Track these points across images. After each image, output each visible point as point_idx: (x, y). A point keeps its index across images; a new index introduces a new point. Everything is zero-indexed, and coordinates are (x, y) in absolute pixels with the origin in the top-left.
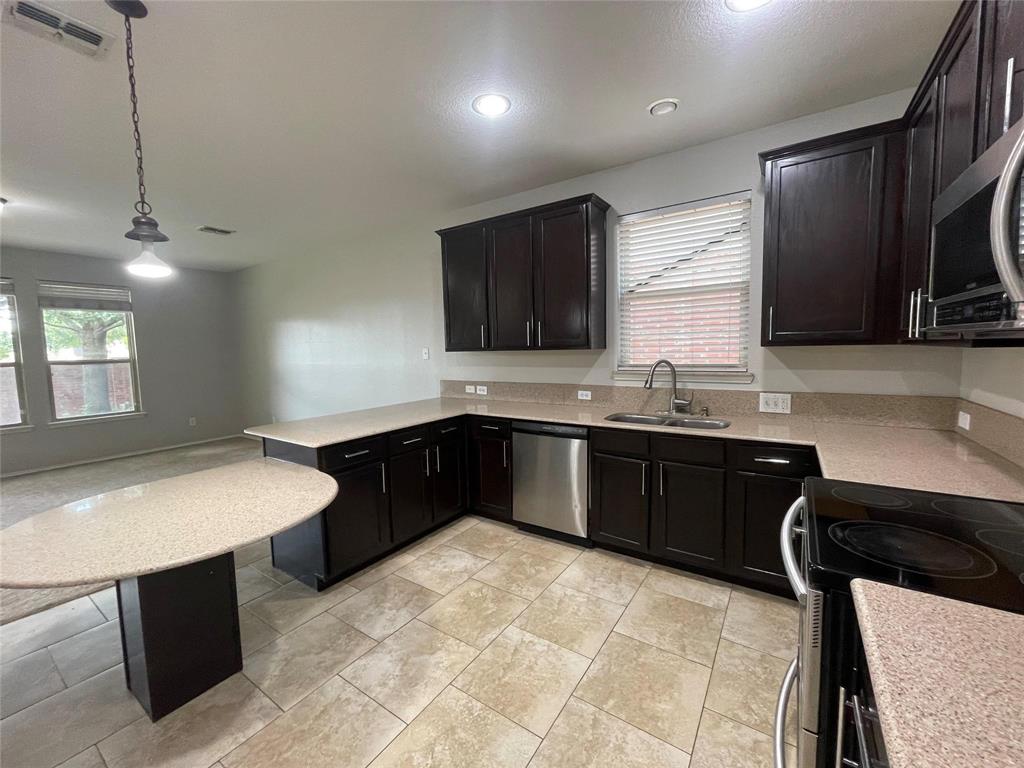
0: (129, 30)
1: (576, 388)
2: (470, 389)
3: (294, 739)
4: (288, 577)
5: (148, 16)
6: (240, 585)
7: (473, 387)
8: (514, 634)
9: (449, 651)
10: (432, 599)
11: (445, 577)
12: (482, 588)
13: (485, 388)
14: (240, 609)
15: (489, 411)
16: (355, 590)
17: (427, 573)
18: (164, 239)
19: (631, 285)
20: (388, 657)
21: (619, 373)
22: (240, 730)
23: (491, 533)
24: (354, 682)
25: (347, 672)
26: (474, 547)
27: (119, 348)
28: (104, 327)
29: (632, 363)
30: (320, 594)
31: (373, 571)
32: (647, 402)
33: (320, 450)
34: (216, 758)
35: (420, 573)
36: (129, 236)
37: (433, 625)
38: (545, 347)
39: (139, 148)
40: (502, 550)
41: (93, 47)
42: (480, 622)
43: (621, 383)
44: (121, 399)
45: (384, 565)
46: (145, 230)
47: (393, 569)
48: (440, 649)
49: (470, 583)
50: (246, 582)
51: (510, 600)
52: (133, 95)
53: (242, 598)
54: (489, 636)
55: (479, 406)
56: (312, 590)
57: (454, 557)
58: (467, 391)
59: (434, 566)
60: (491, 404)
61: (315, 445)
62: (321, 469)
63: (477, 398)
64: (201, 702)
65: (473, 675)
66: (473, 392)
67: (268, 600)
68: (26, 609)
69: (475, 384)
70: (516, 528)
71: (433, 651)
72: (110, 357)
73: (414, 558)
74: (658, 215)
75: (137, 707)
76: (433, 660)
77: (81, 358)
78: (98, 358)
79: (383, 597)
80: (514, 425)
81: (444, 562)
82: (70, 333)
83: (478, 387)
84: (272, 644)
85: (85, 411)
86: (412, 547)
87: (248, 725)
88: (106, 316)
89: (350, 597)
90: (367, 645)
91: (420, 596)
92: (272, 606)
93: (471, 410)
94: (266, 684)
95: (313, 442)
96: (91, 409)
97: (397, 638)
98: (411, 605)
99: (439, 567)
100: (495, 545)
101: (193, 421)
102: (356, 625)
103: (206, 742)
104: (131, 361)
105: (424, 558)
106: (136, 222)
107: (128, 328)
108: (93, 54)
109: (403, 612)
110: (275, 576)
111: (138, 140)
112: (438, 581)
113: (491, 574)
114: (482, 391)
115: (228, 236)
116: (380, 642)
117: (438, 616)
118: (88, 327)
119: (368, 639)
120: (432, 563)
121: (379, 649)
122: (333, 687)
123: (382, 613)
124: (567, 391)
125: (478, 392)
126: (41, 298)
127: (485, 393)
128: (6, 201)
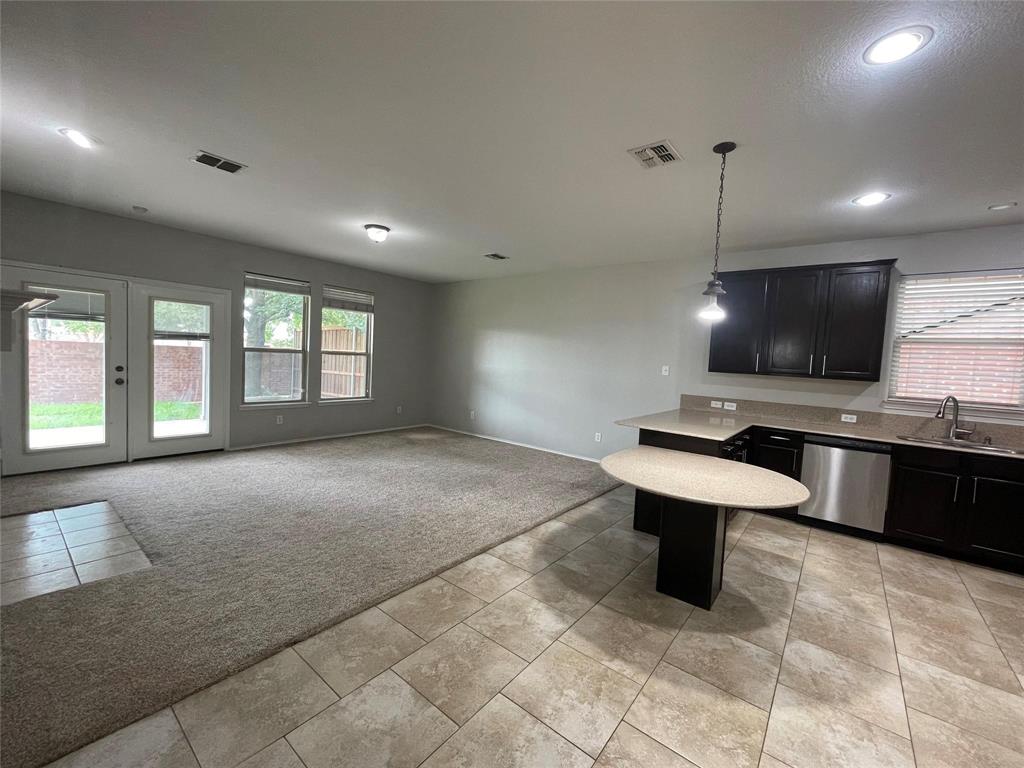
1: (838, 412)
2: (718, 405)
7: (721, 403)
13: (735, 405)
19: (903, 332)
21: (889, 403)
29: (898, 394)
32: (920, 428)
43: (888, 411)
58: (713, 405)
63: (726, 412)
66: (721, 407)
69: (723, 400)
74: (945, 278)
80: (806, 437)
83: (726, 403)
114: (732, 407)
124: (833, 414)
125: (726, 407)
126: (324, 299)
127: (734, 409)
128: (388, 229)
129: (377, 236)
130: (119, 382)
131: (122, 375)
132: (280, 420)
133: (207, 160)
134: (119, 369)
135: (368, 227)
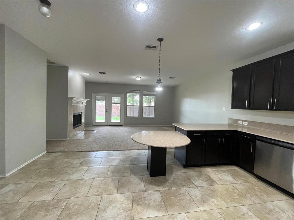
0: (160, 44)
3: (173, 196)
4: (177, 161)
5: (164, 41)
6: (167, 159)
7: (242, 122)
8: (244, 209)
9: (217, 200)
10: (215, 184)
11: (221, 180)
12: (235, 189)
13: (247, 123)
14: (166, 164)
15: (248, 131)
16: (192, 171)
17: (215, 176)
18: (162, 83)
20: (198, 191)
22: (163, 187)
23: (242, 174)
24: (188, 192)
25: (187, 189)
26: (235, 176)
27: (153, 104)
28: (151, 99)
30: (184, 168)
31: (198, 168)
33: (188, 131)
34: (159, 190)
35: (212, 175)
36: (157, 83)
37: (214, 191)
38: (277, 109)
39: (160, 66)
40: (246, 181)
41: (155, 49)
42: (231, 199)
44: (152, 114)
45: (202, 168)
46: (159, 81)
47: (204, 170)
48: (214, 198)
49: (230, 185)
50: (169, 158)
51: (246, 198)
52: (160, 56)
53: (167, 162)
54: (234, 204)
55: (243, 129)
56: (182, 166)
57: (225, 175)
58: (239, 123)
59: (218, 175)
60: (249, 129)
61: (187, 130)
62: (187, 136)
63: (243, 126)
64: (158, 178)
65: (225, 212)
66: (242, 124)
67: (173, 164)
68: (136, 149)
69: (243, 121)
70: (255, 177)
71: (213, 197)
72: (151, 105)
73: (211, 170)
75: (148, 173)
76: (212, 200)
77: (147, 105)
78: (149, 106)
79: (200, 176)
80: (257, 138)
81: (222, 175)
82: (146, 101)
83: (244, 122)
84: (172, 174)
85: (146, 116)
86: (212, 167)
87: (165, 187)
88: (151, 97)
89: (191, 172)
90: (193, 186)
91: (211, 181)
92: (173, 166)
93: (240, 130)
94: (169, 181)
95: (186, 129)
96: (147, 116)
97: (202, 188)
98: (207, 182)
99: (219, 176)
100: (244, 179)
101: (163, 121)
102: (191, 179)
103: (158, 186)
104: (154, 106)
105: (215, 171)
106: (158, 80)
107: (155, 100)
108: (155, 50)
109: (205, 183)
110: (175, 160)
111: (160, 65)
112: (218, 180)
113: (240, 187)
114: (246, 124)
115: (174, 79)
116: (197, 187)
117: (216, 189)
118: (149, 100)
119: (193, 184)
120: (217, 174)
121: (196, 188)
122: (183, 190)
123: (198, 180)
125: (243, 124)
126: (143, 94)
127: (247, 125)
128: (141, 77)
129: (138, 79)
130: (107, 112)
131: (107, 110)
132: (133, 120)
133: (100, 73)
134: (107, 109)
135: (136, 77)
